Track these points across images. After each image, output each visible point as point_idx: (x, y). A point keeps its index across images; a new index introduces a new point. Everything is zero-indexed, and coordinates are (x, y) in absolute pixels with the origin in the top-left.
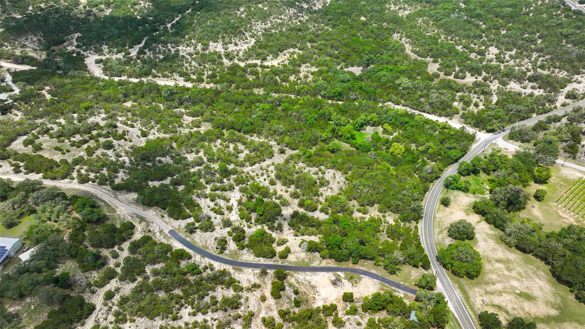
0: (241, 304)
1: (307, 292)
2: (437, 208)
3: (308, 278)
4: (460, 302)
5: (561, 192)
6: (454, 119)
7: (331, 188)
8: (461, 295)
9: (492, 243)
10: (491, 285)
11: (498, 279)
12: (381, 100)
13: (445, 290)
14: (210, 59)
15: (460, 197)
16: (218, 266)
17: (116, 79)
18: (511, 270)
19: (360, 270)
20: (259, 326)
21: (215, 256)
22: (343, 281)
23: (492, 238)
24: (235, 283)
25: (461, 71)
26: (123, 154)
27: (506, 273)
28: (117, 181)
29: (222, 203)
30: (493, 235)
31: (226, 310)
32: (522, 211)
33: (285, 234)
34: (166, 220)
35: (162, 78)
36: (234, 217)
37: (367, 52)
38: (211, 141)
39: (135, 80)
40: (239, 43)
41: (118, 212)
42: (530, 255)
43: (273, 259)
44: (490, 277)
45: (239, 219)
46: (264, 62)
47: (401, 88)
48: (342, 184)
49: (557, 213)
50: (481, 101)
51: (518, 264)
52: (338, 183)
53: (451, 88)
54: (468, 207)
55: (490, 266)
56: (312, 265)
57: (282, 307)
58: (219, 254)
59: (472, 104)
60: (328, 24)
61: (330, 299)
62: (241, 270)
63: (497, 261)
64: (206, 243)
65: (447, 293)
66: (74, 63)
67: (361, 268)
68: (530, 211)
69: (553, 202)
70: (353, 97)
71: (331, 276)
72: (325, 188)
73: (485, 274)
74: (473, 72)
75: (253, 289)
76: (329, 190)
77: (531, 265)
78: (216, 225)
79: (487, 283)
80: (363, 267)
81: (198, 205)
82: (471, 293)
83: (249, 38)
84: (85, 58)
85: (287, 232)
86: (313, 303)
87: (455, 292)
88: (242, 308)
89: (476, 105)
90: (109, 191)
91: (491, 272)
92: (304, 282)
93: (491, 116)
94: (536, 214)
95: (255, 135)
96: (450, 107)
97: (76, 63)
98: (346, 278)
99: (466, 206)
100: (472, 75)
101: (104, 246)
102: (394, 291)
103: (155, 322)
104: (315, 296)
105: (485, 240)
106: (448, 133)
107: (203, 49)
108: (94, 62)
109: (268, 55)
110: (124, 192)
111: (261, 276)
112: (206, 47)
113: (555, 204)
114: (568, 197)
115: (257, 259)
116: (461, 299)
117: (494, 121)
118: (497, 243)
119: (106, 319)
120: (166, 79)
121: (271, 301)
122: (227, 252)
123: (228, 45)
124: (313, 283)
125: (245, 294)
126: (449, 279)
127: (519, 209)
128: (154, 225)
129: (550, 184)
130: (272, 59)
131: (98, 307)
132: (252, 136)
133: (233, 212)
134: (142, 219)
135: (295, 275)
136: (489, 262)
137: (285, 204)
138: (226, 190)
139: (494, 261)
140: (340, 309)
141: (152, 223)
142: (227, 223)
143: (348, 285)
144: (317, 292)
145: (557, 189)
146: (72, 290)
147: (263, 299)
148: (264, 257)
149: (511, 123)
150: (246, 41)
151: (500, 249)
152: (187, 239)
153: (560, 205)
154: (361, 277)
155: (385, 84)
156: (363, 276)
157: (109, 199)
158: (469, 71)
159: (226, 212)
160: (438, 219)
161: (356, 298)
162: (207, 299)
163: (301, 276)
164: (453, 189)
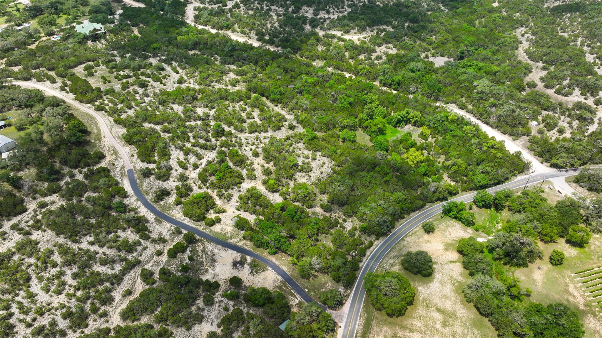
0: (136, 250)
1: (205, 263)
2: (414, 231)
3: (216, 251)
4: (353, 333)
5: (594, 263)
6: (518, 141)
7: (310, 176)
8: (362, 327)
9: (449, 289)
10: (408, 331)
11: (422, 328)
12: (444, 99)
13: (348, 315)
14: (293, 22)
15: (453, 228)
16: (143, 211)
17: (200, 27)
18: (447, 326)
19: (272, 262)
20: (137, 274)
21: (148, 202)
22: (246, 265)
23: (454, 284)
24: (146, 231)
25: (570, 86)
26: (151, 95)
27: (438, 326)
28: (124, 116)
29: (192, 159)
30: (457, 282)
31: (120, 250)
32: (522, 269)
33: (230, 204)
34: (134, 159)
35: (239, 34)
36: (193, 174)
37: (468, 43)
38: (233, 101)
39: (214, 31)
40: (332, 11)
41: (102, 142)
42: (486, 319)
43: (198, 223)
44: (414, 323)
45: (197, 178)
46: (345, 35)
47: (475, 91)
48: (324, 175)
49: (567, 286)
50: (571, 127)
51: (462, 322)
52: (322, 173)
53: (538, 104)
54: (454, 242)
55: (424, 312)
56: (230, 241)
57: (169, 266)
58: (153, 202)
59: (556, 129)
60: (447, 5)
61: (220, 277)
62: (161, 222)
63: (438, 310)
64: (150, 189)
65: (348, 319)
66: (176, 8)
67: (274, 261)
68: (531, 272)
69: (572, 272)
70: (412, 89)
71: (238, 256)
72: (304, 174)
73: (411, 317)
74: (585, 91)
75: (158, 242)
76: (307, 177)
77: (478, 330)
78: (172, 177)
79: (403, 328)
80: (277, 260)
81: (170, 155)
82: (375, 329)
83: (345, 7)
84: (189, 4)
85: (233, 204)
86: (202, 274)
87: (358, 321)
88: (135, 254)
89: (561, 132)
90: (110, 122)
91: (420, 318)
92: (209, 253)
93: (565, 148)
94: (535, 278)
95: (280, 105)
96: (525, 125)
97: (177, 7)
98: (250, 264)
99: (453, 240)
100: (581, 94)
101: (69, 165)
102: (292, 294)
103: (58, 238)
104: (209, 269)
105: (443, 283)
106: (494, 154)
107: (293, 12)
108: (192, 9)
109: (353, 28)
110: (120, 126)
111: (174, 233)
112: (297, 9)
113: (573, 275)
114: (598, 273)
115: (183, 217)
116: (357, 331)
117: (564, 155)
118: (456, 291)
119: (27, 222)
120: (243, 35)
121: (164, 258)
122: (162, 203)
123: (320, 12)
124: (217, 257)
125: (148, 244)
126: (362, 306)
127: (518, 265)
128: (122, 160)
129: (586, 249)
130: (355, 33)
131: (29, 211)
132: (277, 106)
133: (197, 171)
134: (115, 153)
135: (207, 244)
136: (427, 307)
137: (252, 177)
138: (206, 149)
139: (434, 309)
140: (222, 289)
141: (121, 158)
142: (183, 178)
143: (247, 271)
144: (213, 266)
145: (592, 259)
146: (20, 191)
147: (159, 253)
148: (190, 218)
149: (594, 164)
150: (341, 10)
151: (453, 299)
152: (138, 181)
153: (579, 279)
154: (267, 269)
155: (460, 83)
156: (270, 268)
157: (104, 129)
158: (581, 88)
159: (191, 168)
160: (405, 243)
161: (245, 286)
162: (112, 236)
163: (210, 247)
164: (451, 217)
